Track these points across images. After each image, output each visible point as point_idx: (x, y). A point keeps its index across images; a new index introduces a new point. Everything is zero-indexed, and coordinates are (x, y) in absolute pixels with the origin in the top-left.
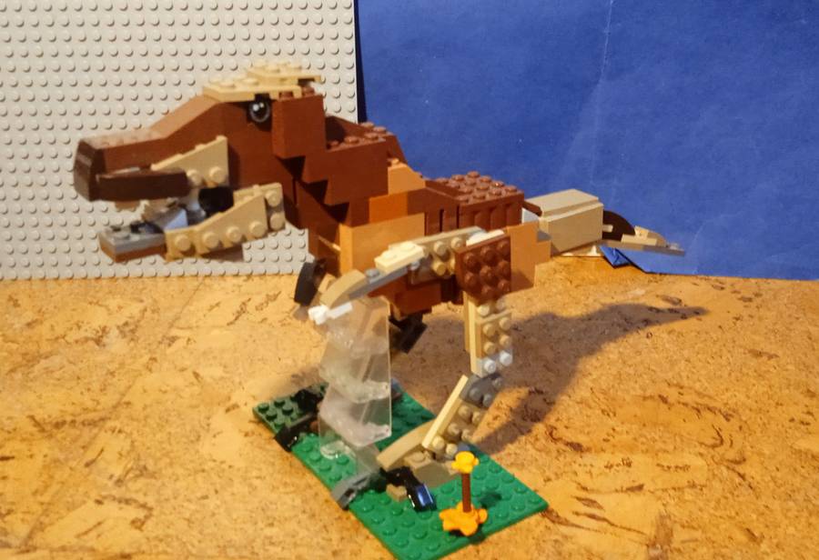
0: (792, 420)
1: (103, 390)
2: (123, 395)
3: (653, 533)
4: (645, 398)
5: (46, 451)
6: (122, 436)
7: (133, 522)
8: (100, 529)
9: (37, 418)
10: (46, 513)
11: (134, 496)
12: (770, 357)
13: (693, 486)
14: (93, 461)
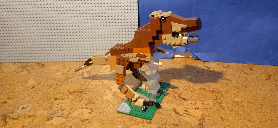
0: (233, 94)
1: (83, 85)
2: (87, 86)
3: (200, 118)
4: (200, 89)
5: (71, 98)
6: (87, 95)
7: (89, 113)
8: (82, 114)
9: (69, 91)
10: (71, 110)
11: (89, 107)
12: (230, 80)
13: (210, 108)
14: (81, 100)
